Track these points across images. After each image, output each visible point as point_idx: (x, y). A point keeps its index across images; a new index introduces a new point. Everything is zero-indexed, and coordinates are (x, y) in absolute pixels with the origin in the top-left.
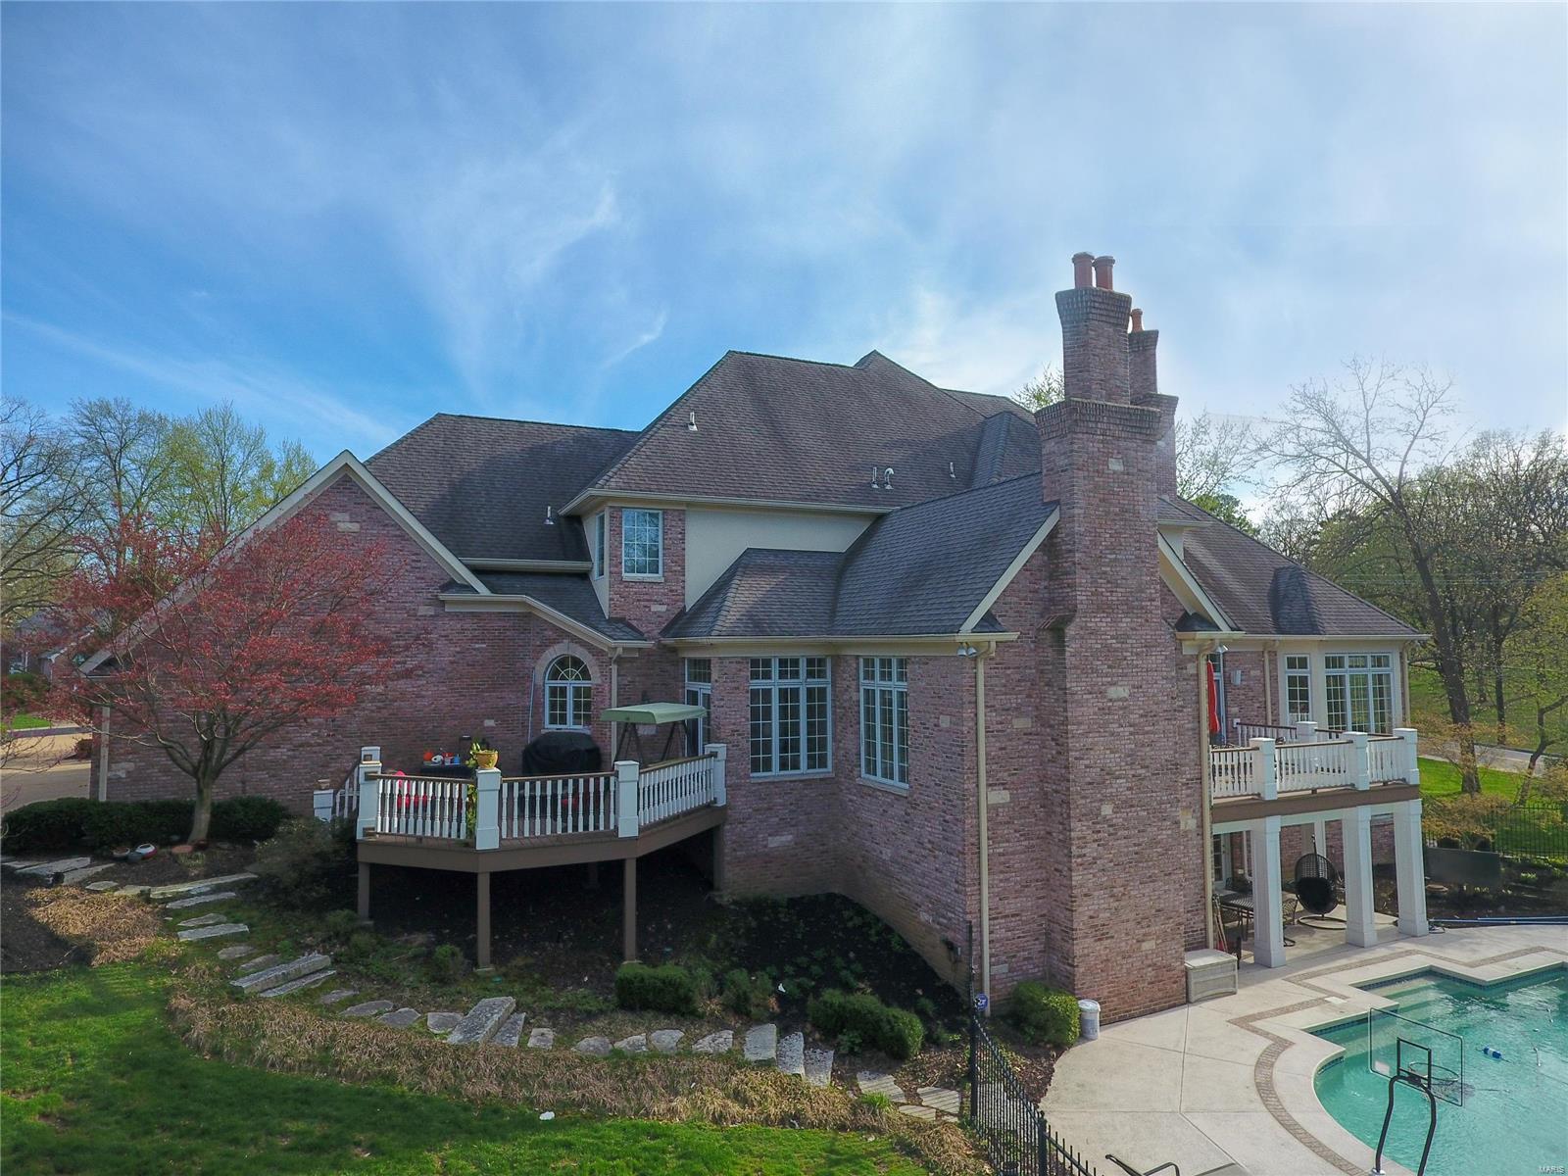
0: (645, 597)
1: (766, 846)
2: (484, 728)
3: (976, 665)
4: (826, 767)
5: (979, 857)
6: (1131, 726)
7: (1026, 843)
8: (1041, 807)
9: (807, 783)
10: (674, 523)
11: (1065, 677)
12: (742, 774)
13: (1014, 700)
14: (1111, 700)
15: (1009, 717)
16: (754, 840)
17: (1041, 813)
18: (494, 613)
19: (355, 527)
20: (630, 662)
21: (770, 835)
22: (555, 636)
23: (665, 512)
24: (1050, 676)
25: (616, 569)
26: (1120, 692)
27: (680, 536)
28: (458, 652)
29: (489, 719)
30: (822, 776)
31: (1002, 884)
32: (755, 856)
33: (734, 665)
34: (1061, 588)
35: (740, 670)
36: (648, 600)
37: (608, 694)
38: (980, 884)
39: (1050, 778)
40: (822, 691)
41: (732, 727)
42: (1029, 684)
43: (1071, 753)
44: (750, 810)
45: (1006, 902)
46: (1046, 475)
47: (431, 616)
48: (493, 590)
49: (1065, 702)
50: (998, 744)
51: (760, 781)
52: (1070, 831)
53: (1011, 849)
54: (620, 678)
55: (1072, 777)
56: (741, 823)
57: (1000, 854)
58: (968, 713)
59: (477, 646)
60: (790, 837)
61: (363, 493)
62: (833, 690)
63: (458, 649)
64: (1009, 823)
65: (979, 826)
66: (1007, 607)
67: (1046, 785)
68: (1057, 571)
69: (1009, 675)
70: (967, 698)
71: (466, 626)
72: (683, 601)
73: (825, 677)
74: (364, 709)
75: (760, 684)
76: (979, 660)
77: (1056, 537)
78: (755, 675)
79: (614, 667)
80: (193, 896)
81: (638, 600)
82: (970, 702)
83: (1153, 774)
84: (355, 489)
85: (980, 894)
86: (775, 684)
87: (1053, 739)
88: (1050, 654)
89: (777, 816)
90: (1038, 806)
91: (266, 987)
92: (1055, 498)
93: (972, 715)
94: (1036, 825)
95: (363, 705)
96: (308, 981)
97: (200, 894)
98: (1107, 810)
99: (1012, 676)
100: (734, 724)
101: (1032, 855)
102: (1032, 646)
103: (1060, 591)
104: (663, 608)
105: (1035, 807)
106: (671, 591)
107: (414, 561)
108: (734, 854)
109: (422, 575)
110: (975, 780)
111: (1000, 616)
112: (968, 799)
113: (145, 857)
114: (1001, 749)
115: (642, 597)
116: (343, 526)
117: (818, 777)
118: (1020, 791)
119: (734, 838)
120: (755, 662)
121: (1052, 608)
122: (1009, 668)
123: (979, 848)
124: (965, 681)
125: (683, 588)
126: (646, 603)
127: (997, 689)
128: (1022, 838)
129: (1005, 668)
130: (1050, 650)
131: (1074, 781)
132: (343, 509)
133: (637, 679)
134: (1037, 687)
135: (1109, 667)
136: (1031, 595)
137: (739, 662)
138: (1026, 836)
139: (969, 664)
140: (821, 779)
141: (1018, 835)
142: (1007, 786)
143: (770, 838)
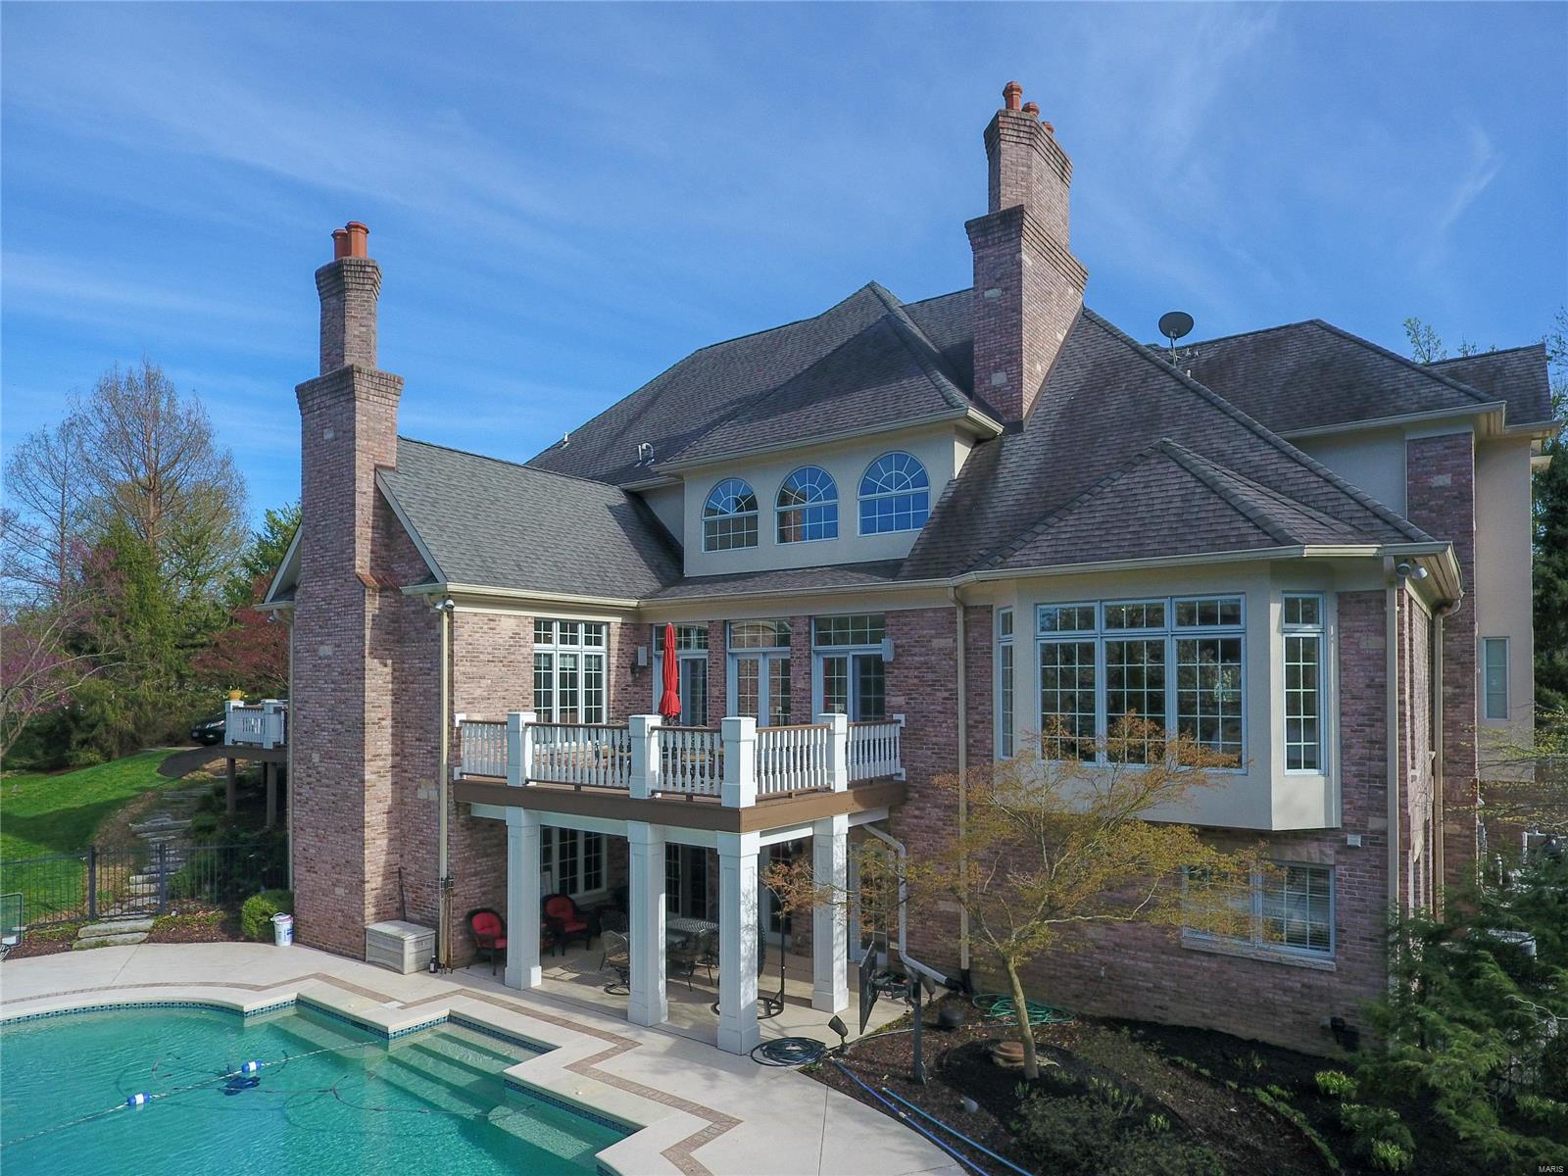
6: (333, 683)
14: (320, 658)
26: (326, 650)
83: (346, 731)
98: (316, 758)
135: (321, 627)
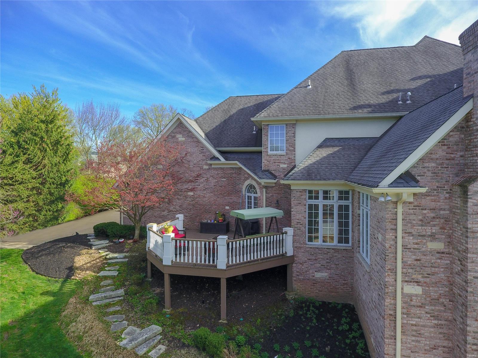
0: (278, 161)
1: (314, 276)
2: (226, 209)
3: (396, 206)
4: (349, 243)
5: (395, 323)
7: (436, 322)
8: (450, 301)
9: (336, 250)
10: (290, 129)
11: (467, 220)
12: (302, 242)
13: (429, 230)
15: (425, 241)
16: (308, 272)
17: (450, 305)
18: (228, 168)
19: (183, 139)
20: (271, 188)
21: (316, 271)
22: (247, 177)
23: (287, 125)
24: (459, 217)
25: (265, 150)
27: (293, 135)
28: (216, 182)
29: (227, 206)
30: (344, 248)
31: (413, 343)
32: (308, 280)
33: (298, 193)
34: (473, 157)
35: (302, 195)
36: (279, 163)
37: (262, 200)
38: (395, 339)
39: (457, 285)
40: (347, 207)
41: (297, 221)
42: (442, 220)
43: (469, 273)
44: (306, 259)
45: (416, 354)
46: (465, 79)
47: (207, 169)
48: (226, 159)
49: (467, 237)
50: (414, 257)
51: (311, 247)
52: (467, 325)
53: (421, 323)
54: (267, 194)
55: (469, 290)
56: (301, 264)
57: (412, 325)
58: (390, 235)
59: (223, 180)
60: (326, 274)
61: (186, 127)
62: (353, 207)
63: (216, 181)
64: (420, 307)
65: (395, 305)
66: (426, 170)
67: (454, 288)
68: (470, 145)
69: (425, 214)
70: (389, 226)
71: (219, 173)
72: (295, 162)
73: (349, 200)
74: (188, 200)
75: (313, 202)
76: (398, 204)
77: (470, 121)
78: (310, 198)
79: (264, 190)
80: (118, 259)
81: (275, 163)
82: (392, 229)
84: (183, 126)
85: (395, 345)
86: (321, 202)
87: (459, 260)
88: (458, 202)
89: (320, 264)
90: (448, 300)
91: (98, 300)
92: (470, 93)
93: (393, 237)
94: (445, 312)
95: (187, 199)
96: (111, 300)
97: (120, 258)
99: (428, 215)
100: (298, 219)
101: (440, 330)
102: (447, 195)
103: (472, 158)
104: (285, 166)
105: (446, 301)
106: (289, 158)
107: (202, 150)
108: (298, 277)
109: (204, 154)
110: (393, 277)
111: (419, 176)
112: (387, 288)
113: (120, 242)
114: (417, 260)
115: (276, 161)
116: (180, 139)
117: (342, 248)
118: (431, 289)
119: (298, 270)
120: (310, 192)
121: (466, 170)
122: (426, 209)
123: (395, 318)
124: (388, 216)
125: (295, 157)
126: (278, 164)
127: (414, 222)
128: (432, 318)
129: (422, 209)
130: (459, 199)
131: (471, 292)
132: (180, 133)
133: (274, 195)
134: (450, 223)
136: (447, 162)
137: (301, 192)
138: (436, 317)
139: (391, 206)
140: (344, 249)
141: (429, 316)
142: (420, 284)
143: (315, 273)
